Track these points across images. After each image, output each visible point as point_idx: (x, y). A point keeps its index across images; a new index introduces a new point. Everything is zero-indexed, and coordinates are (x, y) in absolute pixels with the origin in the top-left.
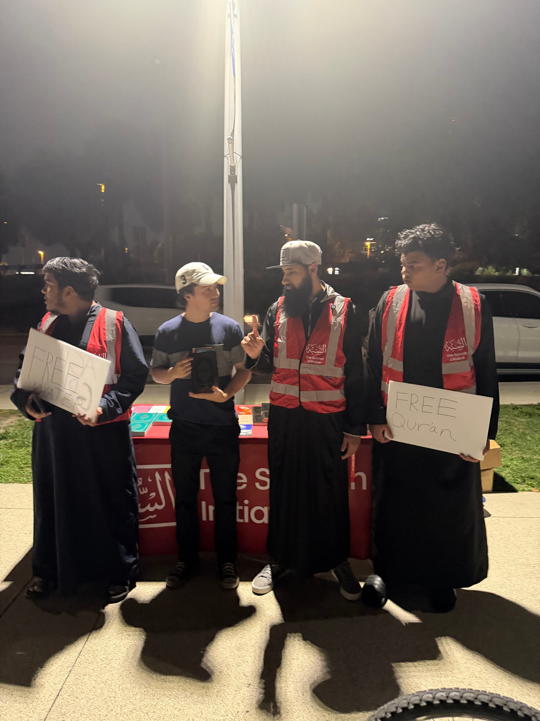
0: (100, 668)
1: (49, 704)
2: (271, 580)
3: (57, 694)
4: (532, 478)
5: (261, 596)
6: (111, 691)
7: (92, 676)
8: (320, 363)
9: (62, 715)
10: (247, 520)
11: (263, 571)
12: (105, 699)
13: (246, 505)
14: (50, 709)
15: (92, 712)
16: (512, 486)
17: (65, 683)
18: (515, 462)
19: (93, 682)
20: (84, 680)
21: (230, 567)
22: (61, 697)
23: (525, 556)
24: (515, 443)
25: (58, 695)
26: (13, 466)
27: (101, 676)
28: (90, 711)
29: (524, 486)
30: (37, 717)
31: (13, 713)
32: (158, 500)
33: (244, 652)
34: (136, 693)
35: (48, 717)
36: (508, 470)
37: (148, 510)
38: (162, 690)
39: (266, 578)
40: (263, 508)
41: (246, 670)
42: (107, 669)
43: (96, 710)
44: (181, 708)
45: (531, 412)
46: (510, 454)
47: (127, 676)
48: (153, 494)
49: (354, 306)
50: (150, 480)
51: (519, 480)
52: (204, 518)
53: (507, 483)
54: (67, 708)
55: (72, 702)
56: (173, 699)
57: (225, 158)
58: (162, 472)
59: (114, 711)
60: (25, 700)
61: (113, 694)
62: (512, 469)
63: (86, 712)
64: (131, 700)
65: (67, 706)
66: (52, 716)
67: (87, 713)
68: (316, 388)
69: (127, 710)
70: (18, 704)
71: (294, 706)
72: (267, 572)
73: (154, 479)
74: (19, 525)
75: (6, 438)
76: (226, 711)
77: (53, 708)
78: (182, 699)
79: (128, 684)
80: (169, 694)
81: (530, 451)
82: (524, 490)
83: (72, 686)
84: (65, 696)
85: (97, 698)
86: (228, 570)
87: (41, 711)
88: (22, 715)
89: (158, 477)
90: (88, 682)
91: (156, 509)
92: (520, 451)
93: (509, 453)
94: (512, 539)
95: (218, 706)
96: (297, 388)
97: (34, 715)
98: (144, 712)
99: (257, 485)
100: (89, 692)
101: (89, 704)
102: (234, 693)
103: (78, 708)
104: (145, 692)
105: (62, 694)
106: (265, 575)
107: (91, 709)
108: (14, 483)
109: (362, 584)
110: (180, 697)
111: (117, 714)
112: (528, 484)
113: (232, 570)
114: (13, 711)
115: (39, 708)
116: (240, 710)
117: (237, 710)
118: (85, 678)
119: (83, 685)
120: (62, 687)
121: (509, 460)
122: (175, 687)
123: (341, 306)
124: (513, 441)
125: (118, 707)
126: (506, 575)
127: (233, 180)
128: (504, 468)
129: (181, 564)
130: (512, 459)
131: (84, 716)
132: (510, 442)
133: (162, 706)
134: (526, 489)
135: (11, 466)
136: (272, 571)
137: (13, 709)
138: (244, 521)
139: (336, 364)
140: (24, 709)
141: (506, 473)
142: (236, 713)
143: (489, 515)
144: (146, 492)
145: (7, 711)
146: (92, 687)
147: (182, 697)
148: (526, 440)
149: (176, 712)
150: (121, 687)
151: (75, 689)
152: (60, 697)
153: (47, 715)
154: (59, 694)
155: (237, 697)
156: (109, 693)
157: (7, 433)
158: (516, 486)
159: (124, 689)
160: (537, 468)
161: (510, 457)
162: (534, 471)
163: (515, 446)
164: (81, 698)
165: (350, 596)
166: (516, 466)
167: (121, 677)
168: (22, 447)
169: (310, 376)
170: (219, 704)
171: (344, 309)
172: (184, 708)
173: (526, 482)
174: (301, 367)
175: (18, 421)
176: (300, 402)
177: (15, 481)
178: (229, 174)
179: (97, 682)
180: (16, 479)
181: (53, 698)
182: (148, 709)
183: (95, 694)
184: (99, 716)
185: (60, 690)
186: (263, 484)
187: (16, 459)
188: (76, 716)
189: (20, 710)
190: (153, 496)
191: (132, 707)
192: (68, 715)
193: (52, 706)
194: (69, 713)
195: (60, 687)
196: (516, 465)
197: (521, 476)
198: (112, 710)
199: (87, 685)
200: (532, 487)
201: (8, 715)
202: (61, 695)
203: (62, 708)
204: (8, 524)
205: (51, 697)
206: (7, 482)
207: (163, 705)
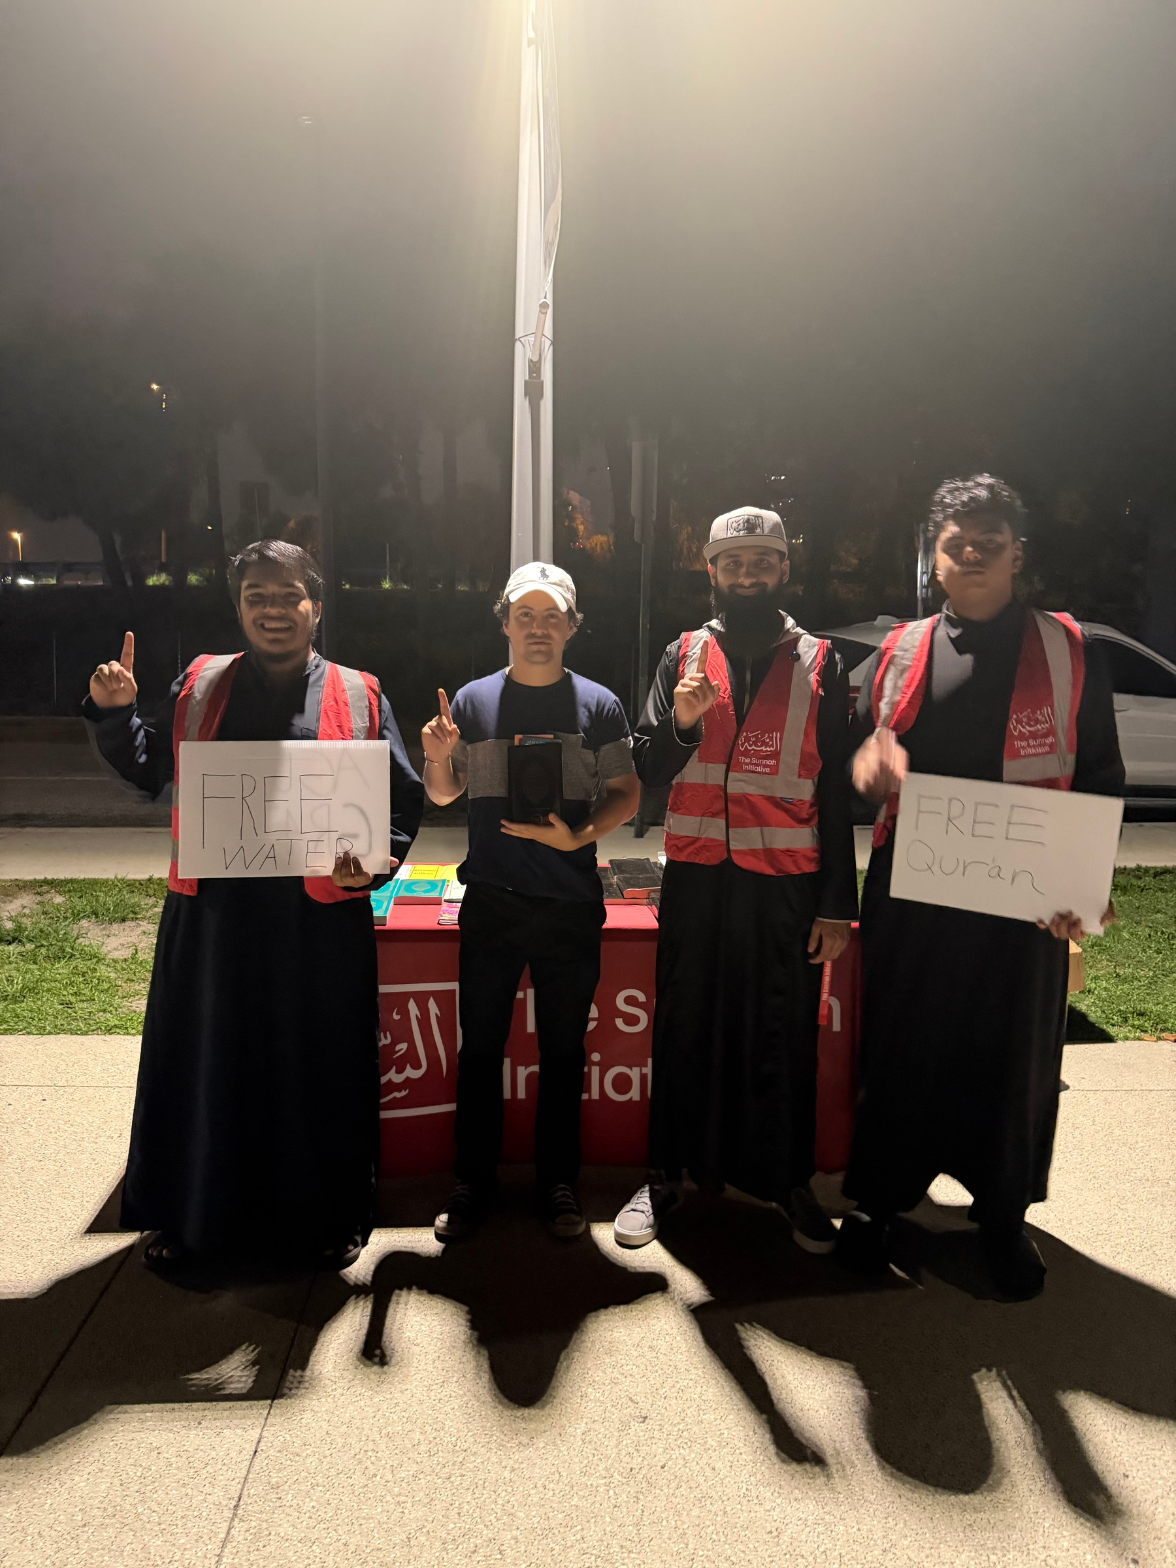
0: (332, 1396)
1: (241, 1469)
2: (652, 1217)
3: (254, 1449)
4: (1141, 1014)
5: (636, 1250)
6: (364, 1439)
7: (318, 1412)
8: (767, 770)
9: (272, 1488)
10: (595, 1095)
11: (634, 1200)
12: (356, 1455)
13: (596, 1064)
14: (246, 1479)
15: (334, 1481)
16: (1103, 1031)
17: (266, 1429)
18: (1104, 984)
19: (325, 1425)
20: (303, 1421)
21: (568, 1193)
22: (264, 1455)
23: (1146, 1164)
24: (1100, 945)
25: (256, 1452)
26: (48, 999)
27: (337, 1413)
28: (330, 1479)
29: (1125, 1030)
30: (222, 1493)
31: (169, 1488)
32: (411, 1058)
33: (620, 1357)
34: (417, 1442)
35: (245, 1493)
36: (1090, 1000)
37: (390, 1081)
38: (470, 1434)
39: (643, 1212)
40: (631, 1069)
41: (631, 1390)
42: (347, 1399)
43: (341, 1476)
44: (516, 1466)
45: (1125, 884)
46: (1091, 967)
47: (393, 1410)
48: (403, 1047)
49: (837, 656)
50: (396, 1017)
51: (1115, 1018)
52: (507, 1095)
53: (1092, 1025)
54: (280, 1475)
55: (289, 1462)
56: (495, 1450)
57: (518, 345)
58: (422, 999)
59: (378, 1477)
60: (189, 1463)
61: (371, 1446)
62: (1099, 998)
63: (321, 1480)
64: (411, 1455)
65: (280, 1470)
66: (252, 1491)
67: (325, 1483)
68: (761, 821)
69: (406, 1473)
70: (175, 1471)
71: (741, 1454)
72: (643, 1201)
73: (405, 1013)
74: (91, 1121)
75: (20, 941)
76: (607, 1469)
77: (251, 1476)
78: (514, 1450)
79: (396, 1425)
80: (486, 1440)
81: (1130, 962)
82: (1127, 1038)
83: (281, 1433)
84: (271, 1452)
85: (340, 1454)
86: (562, 1199)
87: (227, 1483)
88: (189, 1491)
89: (413, 1007)
90: (314, 1424)
91: (408, 1078)
92: (1111, 962)
93: (1090, 964)
94: (1117, 1132)
95: (590, 1459)
96: (721, 822)
97: (215, 1491)
98: (442, 1475)
99: (619, 1023)
100: (319, 1442)
101: (325, 1466)
102: (616, 1434)
103: (303, 1474)
104: (435, 1438)
105: (264, 1448)
106: (639, 1207)
107: (330, 1474)
108: (59, 1033)
109: (838, 1223)
110: (509, 1445)
111: (387, 1481)
112: (1133, 1026)
113: (570, 1198)
114: (168, 1484)
115: (221, 1478)
116: (635, 1466)
117: (629, 1467)
118: (305, 1416)
119: (303, 1429)
120: (261, 1435)
121: (1092, 980)
122: (495, 1428)
123: (810, 656)
124: (1096, 942)
125: (384, 1468)
126: (1115, 1201)
127: (534, 391)
128: (1082, 996)
129: (463, 1189)
130: (1096, 978)
131: (320, 1488)
132: (1090, 943)
133: (475, 1464)
134: (1132, 1036)
135: (44, 999)
136: (651, 1198)
137: (167, 1480)
138: (590, 1096)
139: (802, 773)
140: (192, 1480)
141: (1087, 1006)
142: (629, 1470)
143: (1067, 1088)
144: (389, 1041)
145: (156, 1484)
146: (325, 1433)
147: (514, 1445)
148: (1120, 940)
149: (506, 1474)
150: (383, 1432)
151: (289, 1439)
152: (261, 1456)
153: (242, 1489)
154: (256, 1448)
155: (624, 1442)
156: (362, 1443)
157: (19, 928)
158: (1112, 1031)
159: (390, 1435)
160: (1148, 994)
161: (1093, 973)
162: (1144, 1001)
163: (1099, 953)
164: (304, 1454)
165: (813, 1246)
166: (1105, 991)
167: (380, 1413)
168: (60, 958)
169: (748, 797)
170: (590, 1455)
171: (817, 662)
172: (522, 1466)
173: (1130, 1022)
174: (729, 780)
175: (38, 904)
176: (729, 851)
177: (59, 1030)
178: (527, 378)
179: (332, 1424)
180: (62, 1025)
181: (248, 1457)
182: (447, 1470)
183: (334, 1446)
184: (349, 1488)
185: (259, 1442)
186: (632, 1020)
187: (53, 984)
188: (303, 1488)
189: (182, 1482)
190: (402, 1049)
191: (415, 1467)
192: (286, 1487)
193: (248, 1472)
194: (288, 1484)
195: (258, 1436)
196: (1105, 989)
197: (1120, 1011)
198: (375, 1475)
199: (312, 1430)
200: (1142, 1031)
201: (160, 1492)
202: (262, 1450)
203: (271, 1474)
204: (66, 1118)
205: (242, 1455)
206: (42, 1031)
207: (478, 1461)
